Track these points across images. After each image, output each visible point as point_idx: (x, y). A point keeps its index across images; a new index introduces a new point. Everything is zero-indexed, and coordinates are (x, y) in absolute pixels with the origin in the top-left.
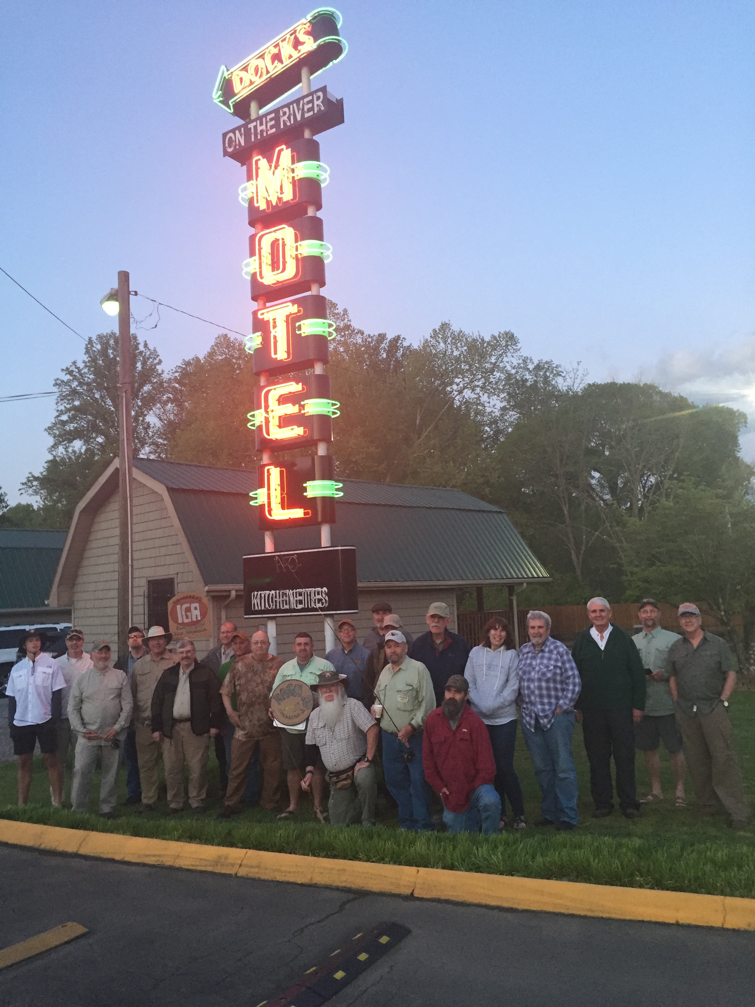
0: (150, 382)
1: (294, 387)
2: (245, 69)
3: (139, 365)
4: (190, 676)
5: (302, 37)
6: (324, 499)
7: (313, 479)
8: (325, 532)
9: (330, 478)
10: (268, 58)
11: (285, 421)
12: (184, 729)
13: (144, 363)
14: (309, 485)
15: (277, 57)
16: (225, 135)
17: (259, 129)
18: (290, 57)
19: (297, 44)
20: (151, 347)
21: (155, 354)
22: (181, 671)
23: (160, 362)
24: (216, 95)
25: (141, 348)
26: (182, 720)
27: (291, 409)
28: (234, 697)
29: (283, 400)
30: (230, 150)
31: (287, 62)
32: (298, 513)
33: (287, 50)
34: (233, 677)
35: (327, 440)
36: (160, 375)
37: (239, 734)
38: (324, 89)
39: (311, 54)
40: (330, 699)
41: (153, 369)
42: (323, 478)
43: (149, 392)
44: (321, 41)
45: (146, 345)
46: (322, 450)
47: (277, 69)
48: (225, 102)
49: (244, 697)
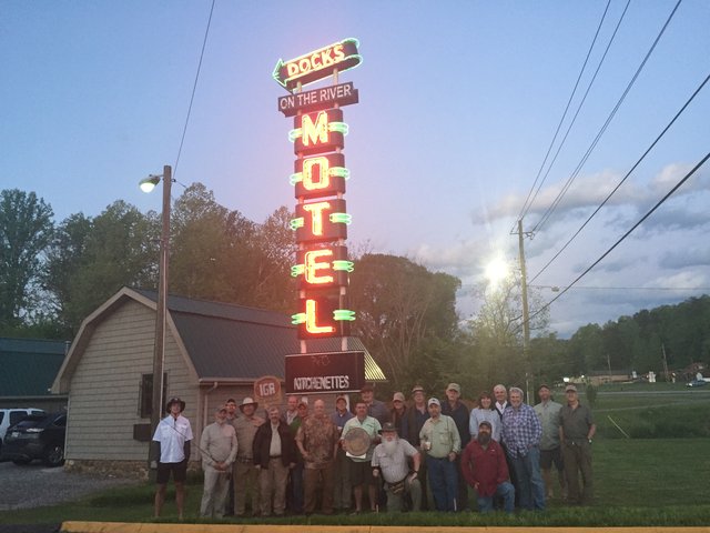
0: (43, 229)
1: (328, 253)
2: (297, 63)
3: (35, 215)
4: (279, 430)
5: (336, 52)
6: (344, 321)
7: (338, 309)
8: (344, 342)
9: (348, 309)
10: (313, 60)
11: (319, 273)
12: (276, 463)
13: (39, 215)
14: (336, 312)
15: (319, 60)
16: (280, 99)
17: (305, 99)
18: (328, 62)
19: (333, 55)
20: (46, 203)
21: (49, 208)
22: (272, 426)
23: (53, 214)
24: (275, 74)
25: (38, 203)
26: (276, 457)
27: (325, 266)
28: (305, 442)
29: (318, 260)
30: (284, 108)
31: (326, 65)
32: (328, 329)
33: (326, 57)
34: (304, 429)
35: (345, 285)
36: (52, 224)
37: (310, 466)
38: (351, 84)
39: (342, 63)
40: (390, 440)
41: (46, 219)
42: (344, 309)
43: (40, 236)
44: (350, 57)
45: (42, 201)
46: (343, 292)
47: (319, 67)
48: (282, 79)
49: (312, 442)
